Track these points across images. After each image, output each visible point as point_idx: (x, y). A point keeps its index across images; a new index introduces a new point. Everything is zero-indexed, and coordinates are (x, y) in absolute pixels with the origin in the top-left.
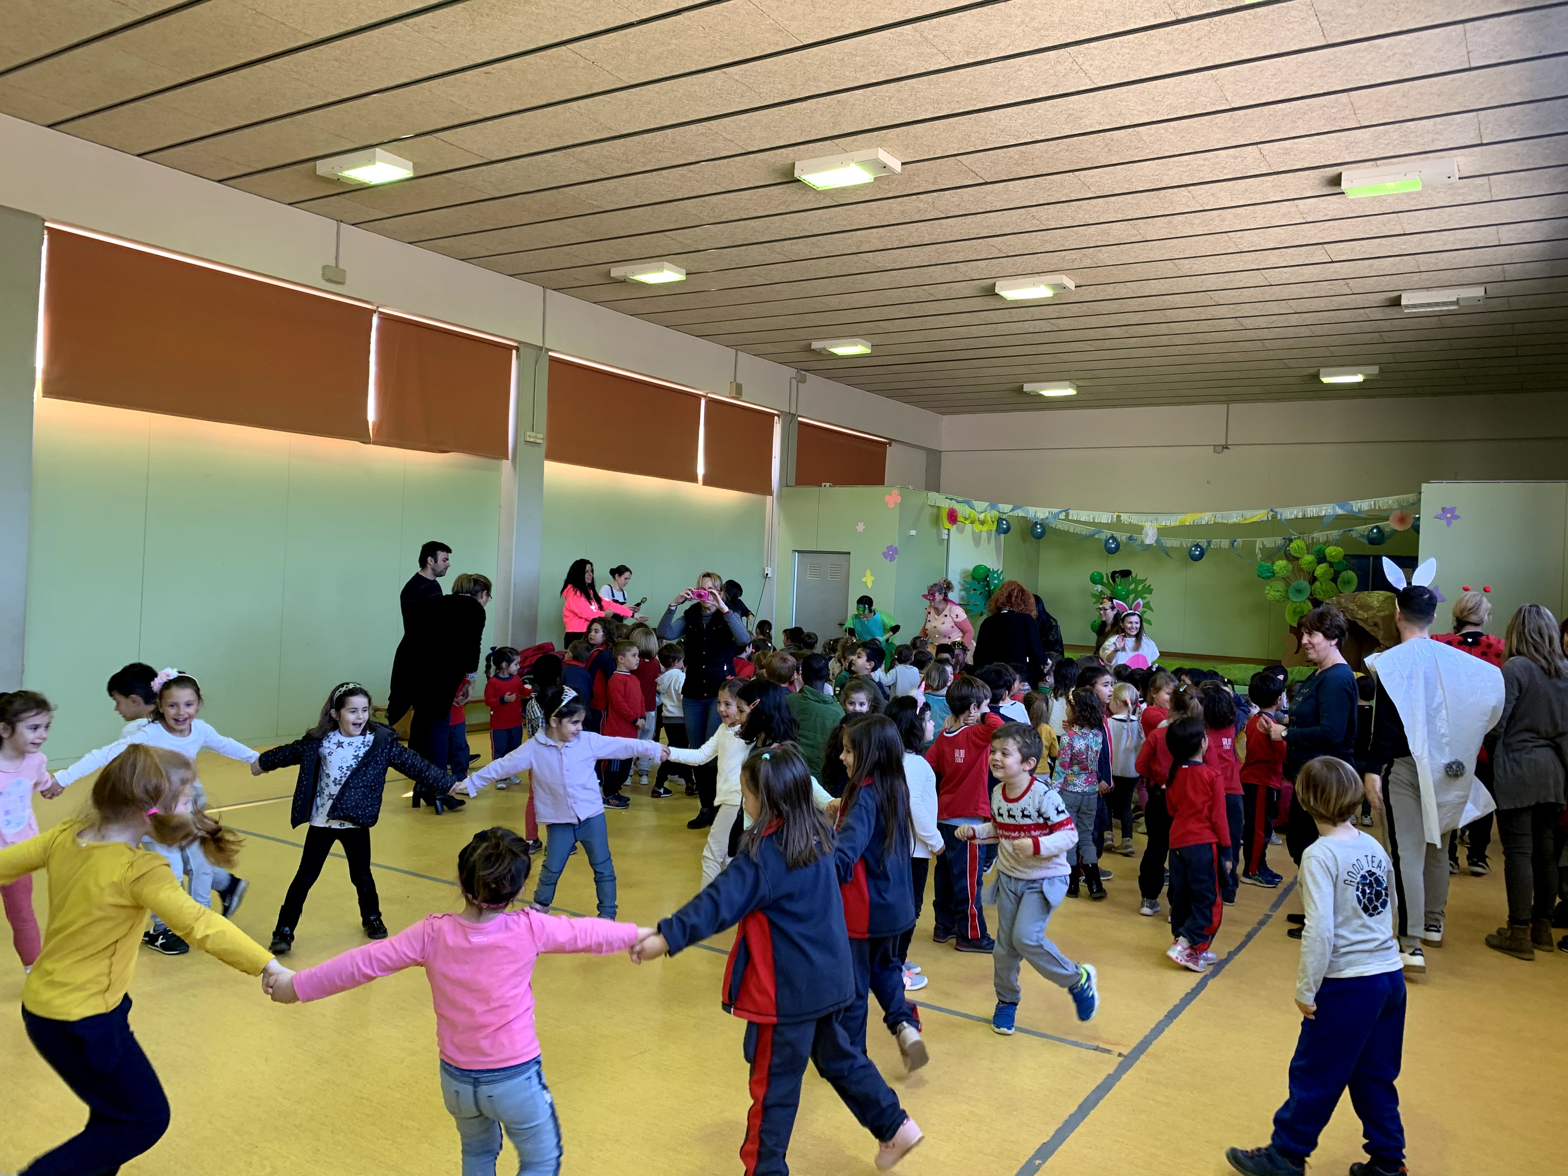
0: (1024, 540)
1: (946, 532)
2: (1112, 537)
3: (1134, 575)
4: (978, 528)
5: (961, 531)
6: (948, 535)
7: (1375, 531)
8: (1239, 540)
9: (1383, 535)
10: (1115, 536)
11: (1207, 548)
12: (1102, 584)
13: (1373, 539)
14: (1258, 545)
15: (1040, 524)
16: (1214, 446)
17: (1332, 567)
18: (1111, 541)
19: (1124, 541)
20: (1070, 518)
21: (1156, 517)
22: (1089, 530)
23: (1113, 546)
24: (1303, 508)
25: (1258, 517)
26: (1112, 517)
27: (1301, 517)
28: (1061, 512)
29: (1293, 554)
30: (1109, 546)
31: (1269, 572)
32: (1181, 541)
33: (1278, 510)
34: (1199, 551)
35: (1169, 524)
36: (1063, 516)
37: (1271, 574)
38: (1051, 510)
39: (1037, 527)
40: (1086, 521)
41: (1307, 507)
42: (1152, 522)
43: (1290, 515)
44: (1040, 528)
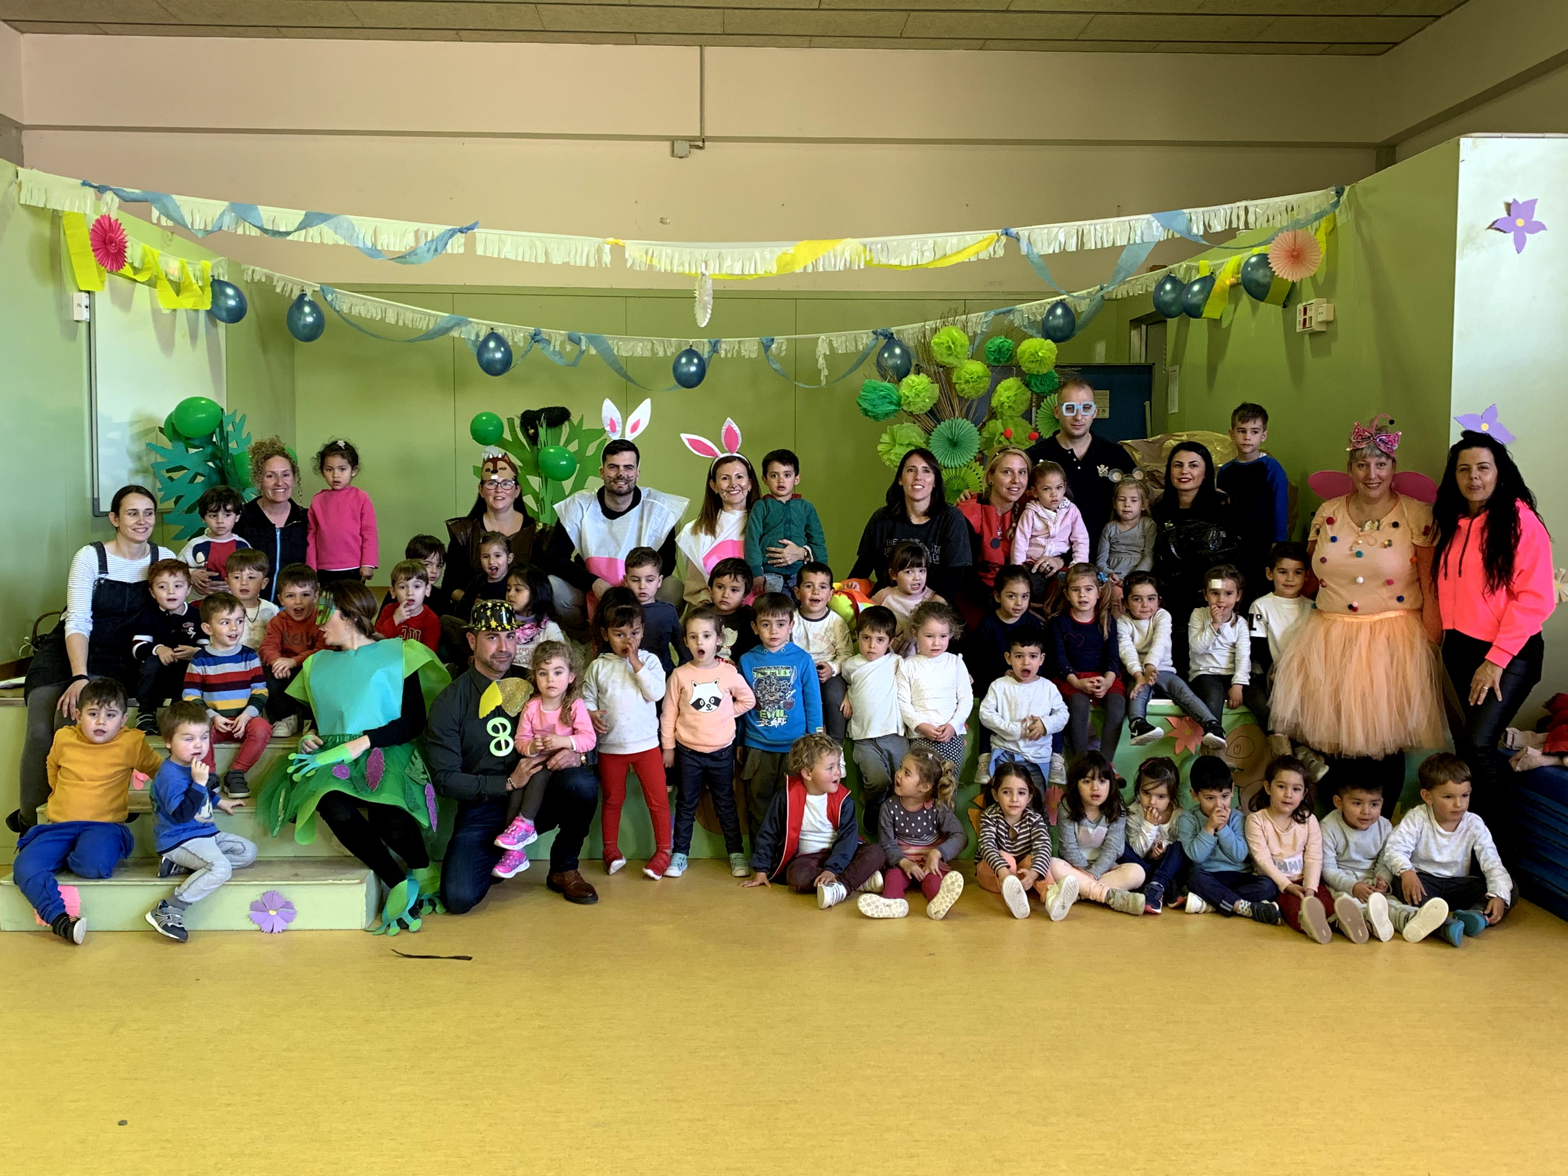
0: (265, 346)
1: (84, 299)
2: (493, 335)
3: (575, 418)
4: (166, 299)
5: (124, 302)
6: (90, 307)
7: (1059, 311)
8: (779, 339)
9: (1073, 321)
10: (500, 331)
11: (710, 357)
12: (501, 443)
13: (1056, 329)
14: (822, 349)
15: (311, 304)
16: (673, 140)
17: (1027, 385)
18: (492, 344)
19: (521, 344)
20: (480, 251)
21: (718, 251)
22: (437, 316)
23: (498, 355)
24: (1079, 226)
25: (973, 250)
26: (599, 251)
27: (1074, 249)
28: (452, 233)
29: (939, 359)
30: (488, 356)
31: (891, 403)
32: (653, 344)
33: (1023, 232)
34: (697, 365)
35: (749, 270)
36: (456, 245)
37: (893, 407)
38: (423, 227)
39: (302, 312)
40: (527, 260)
41: (1087, 225)
42: (706, 263)
43: (1049, 245)
44: (311, 314)
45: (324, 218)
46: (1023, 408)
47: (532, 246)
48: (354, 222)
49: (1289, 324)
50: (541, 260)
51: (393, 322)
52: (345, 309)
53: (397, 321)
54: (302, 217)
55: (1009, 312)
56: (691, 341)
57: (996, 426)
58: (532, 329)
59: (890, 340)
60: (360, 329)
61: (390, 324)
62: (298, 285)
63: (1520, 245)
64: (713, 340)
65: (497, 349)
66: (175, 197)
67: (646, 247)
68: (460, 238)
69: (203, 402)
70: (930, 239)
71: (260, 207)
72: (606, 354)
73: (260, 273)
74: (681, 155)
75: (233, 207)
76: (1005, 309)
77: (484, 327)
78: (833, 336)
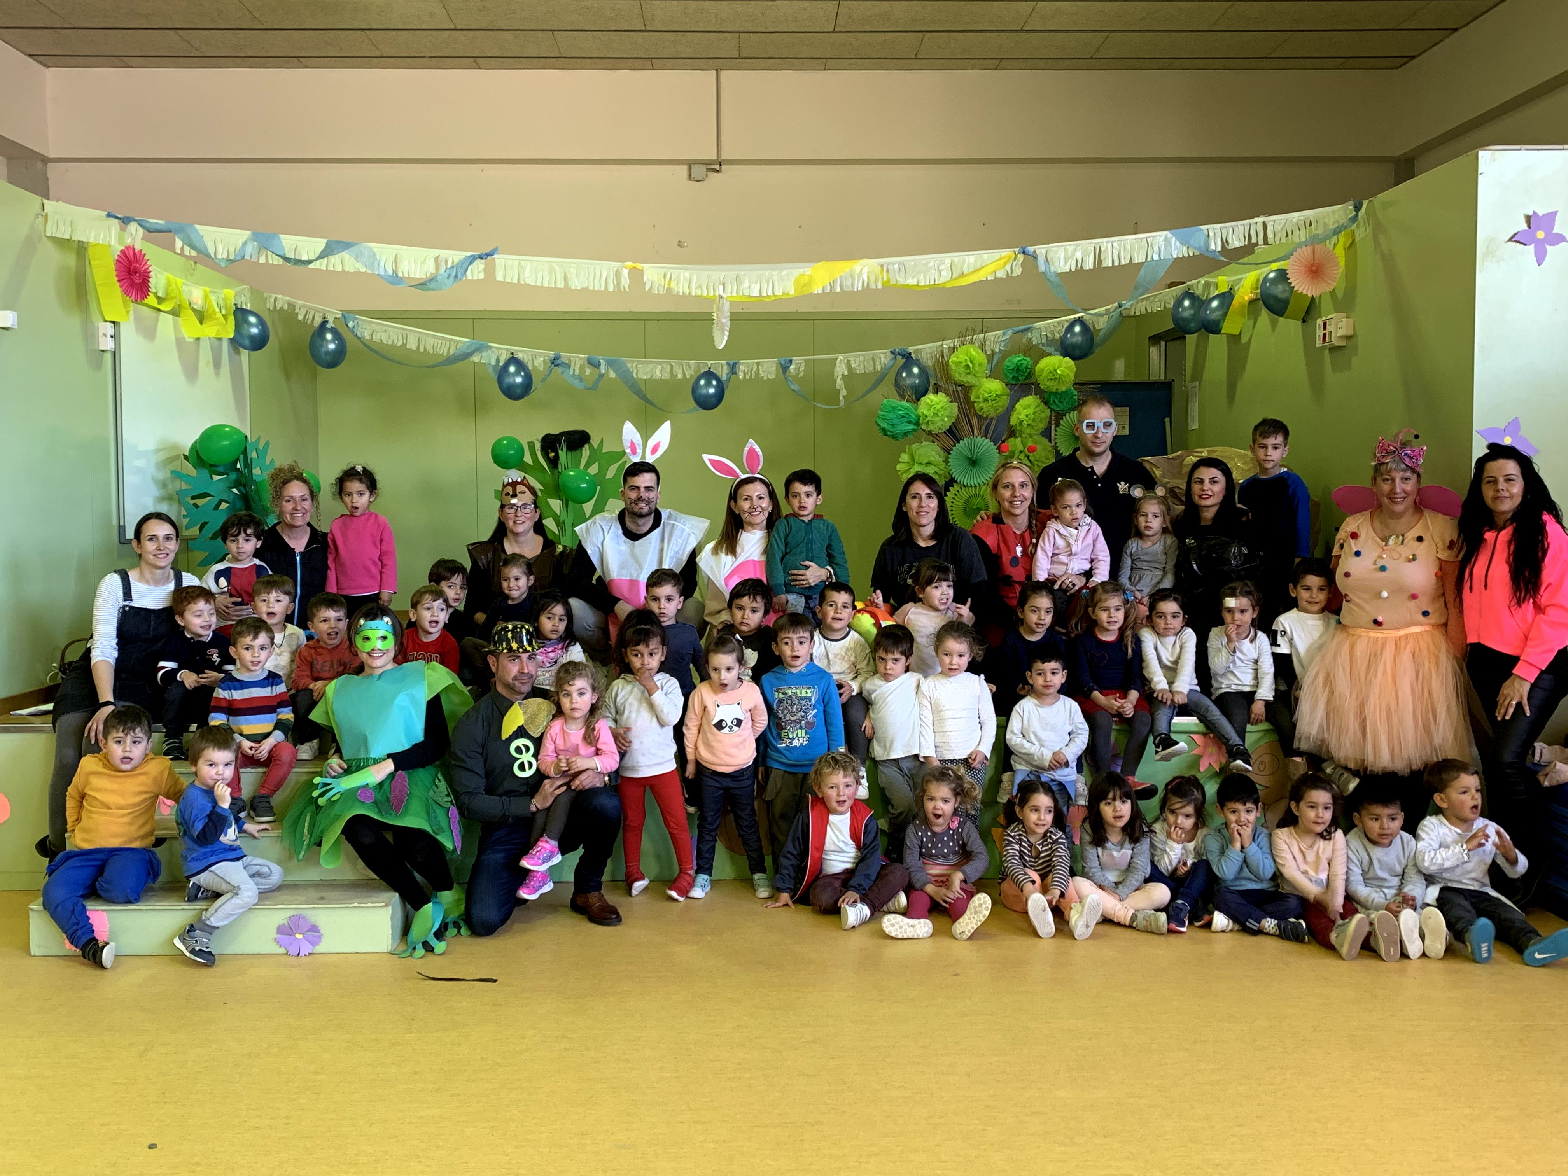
0: (287, 373)
1: (110, 329)
2: (513, 360)
3: (595, 442)
4: (190, 328)
5: (149, 332)
6: (115, 337)
8: (797, 360)
10: (520, 356)
11: (729, 379)
12: (522, 466)
14: (841, 369)
15: (334, 331)
16: (690, 164)
17: (1046, 403)
18: (512, 369)
19: (542, 369)
20: (499, 277)
21: (736, 273)
22: (458, 342)
23: (519, 380)
24: (1096, 244)
25: (990, 269)
26: (618, 274)
27: (1091, 267)
28: (472, 259)
29: (957, 377)
30: (509, 380)
31: (910, 422)
32: (672, 366)
33: (1040, 250)
34: (716, 387)
35: (767, 291)
36: (477, 271)
37: (912, 427)
38: (443, 253)
39: (324, 339)
40: (546, 285)
41: (1105, 243)
42: (724, 285)
43: (1066, 263)
44: (333, 341)
45: (346, 246)
46: (1042, 426)
47: (552, 271)
48: (375, 250)
49: (1308, 338)
50: (561, 285)
51: (414, 348)
52: (367, 336)
53: (419, 346)
54: (324, 245)
55: (1027, 330)
56: (709, 363)
57: (1015, 444)
58: (551, 354)
59: (909, 359)
60: (381, 355)
61: (411, 350)
62: (319, 312)
63: (1540, 258)
64: (732, 362)
65: (517, 373)
66: (198, 227)
67: (664, 270)
68: (479, 264)
69: (227, 429)
70: (947, 258)
71: (281, 236)
72: (626, 378)
73: (282, 301)
74: (699, 178)
75: (256, 237)
76: (1021, 328)
77: (504, 352)
78: (851, 356)
